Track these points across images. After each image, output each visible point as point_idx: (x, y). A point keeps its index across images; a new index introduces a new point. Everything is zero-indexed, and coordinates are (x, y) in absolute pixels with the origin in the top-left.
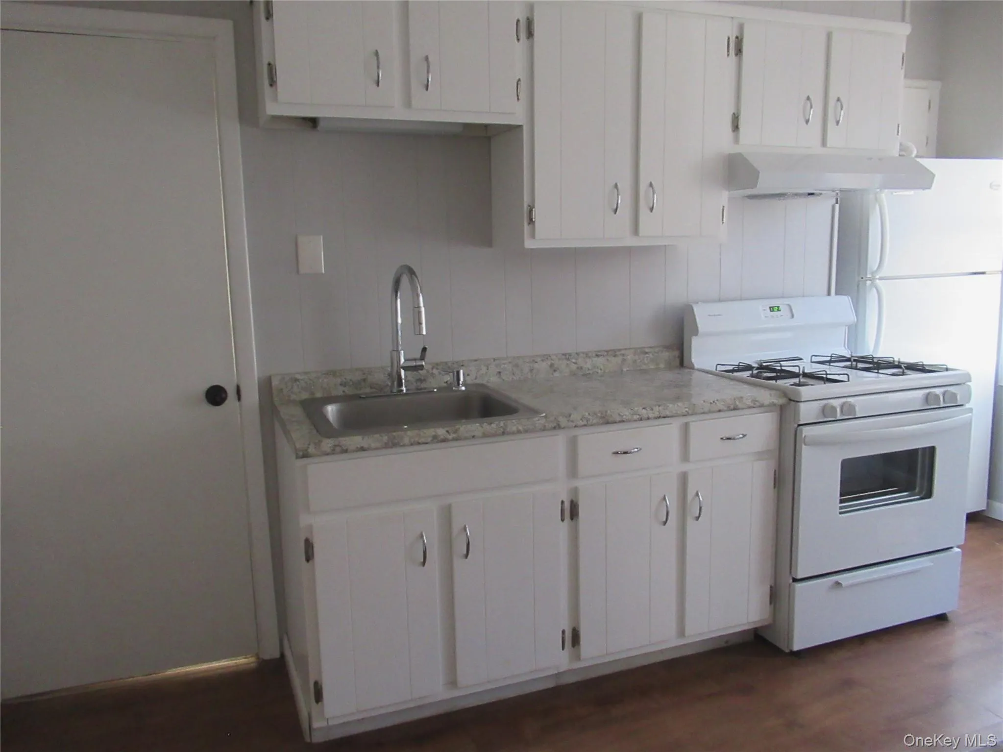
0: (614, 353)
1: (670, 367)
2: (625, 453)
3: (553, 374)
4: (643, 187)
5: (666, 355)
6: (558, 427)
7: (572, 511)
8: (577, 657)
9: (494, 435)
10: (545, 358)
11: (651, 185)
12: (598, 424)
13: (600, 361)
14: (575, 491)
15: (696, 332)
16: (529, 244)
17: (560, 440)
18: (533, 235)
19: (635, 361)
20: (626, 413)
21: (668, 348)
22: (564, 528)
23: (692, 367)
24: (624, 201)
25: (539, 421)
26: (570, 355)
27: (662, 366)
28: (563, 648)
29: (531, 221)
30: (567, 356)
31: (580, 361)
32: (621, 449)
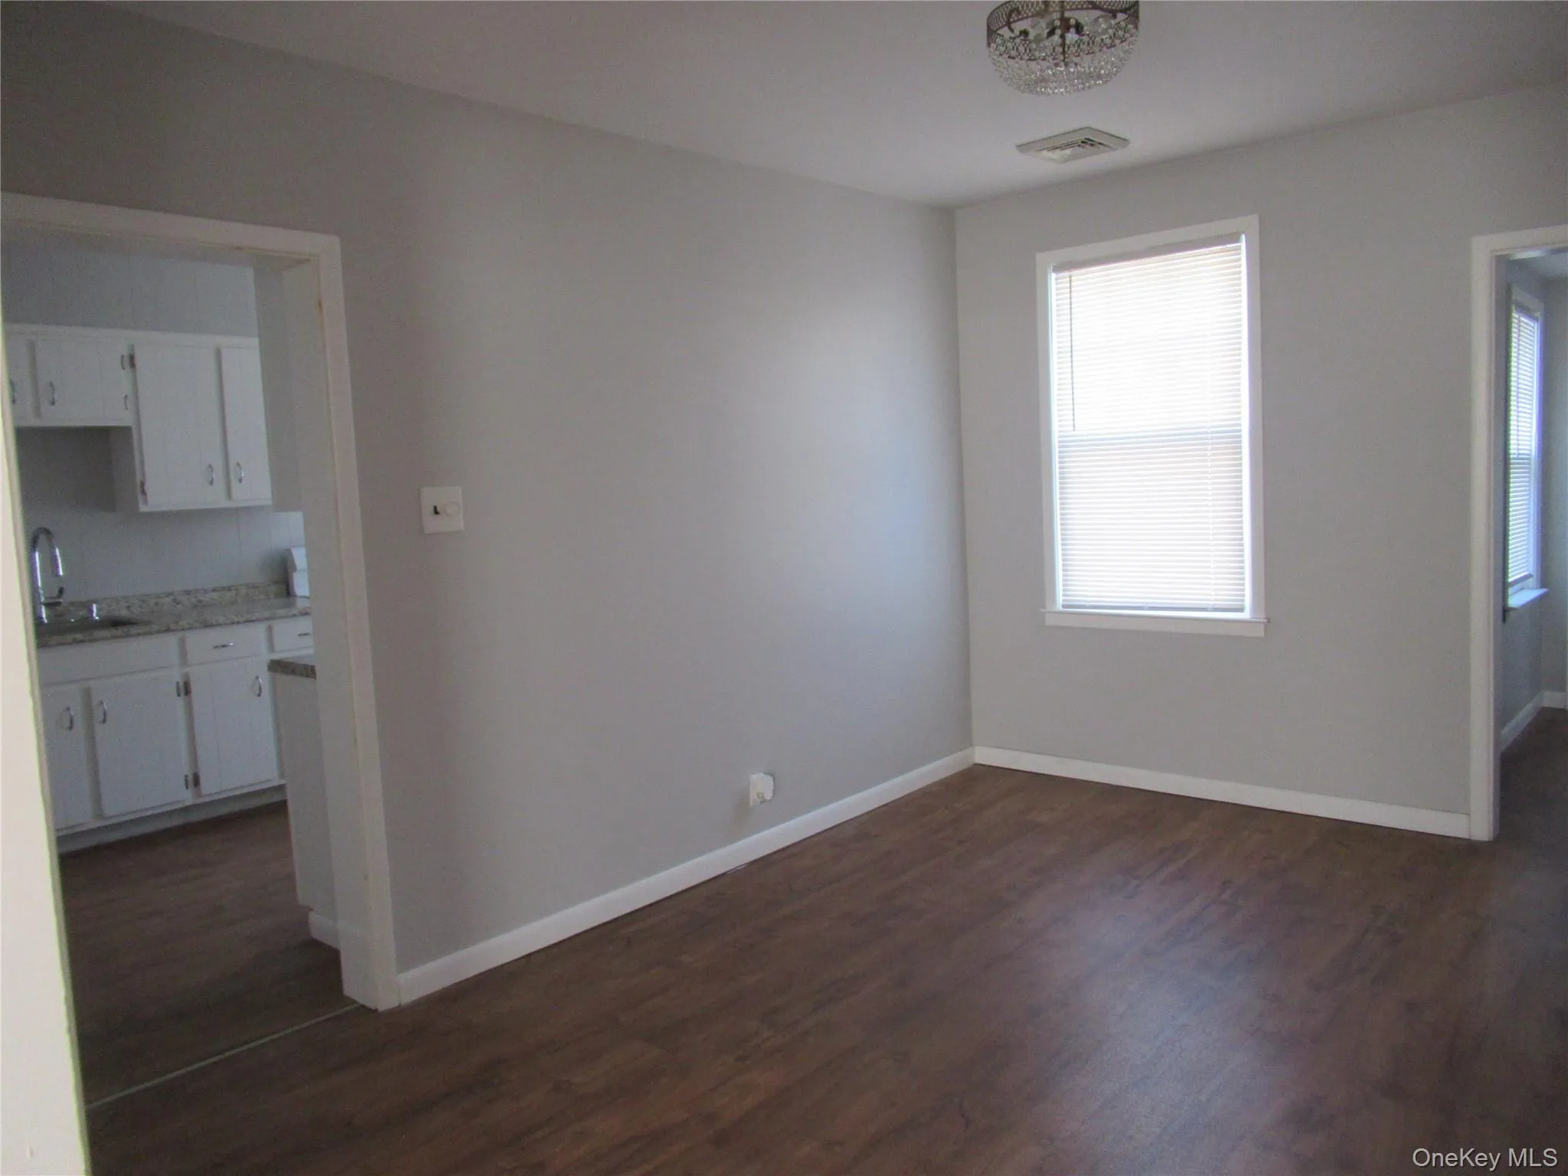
0: (229, 589)
1: (277, 596)
2: (224, 646)
3: (175, 607)
4: (232, 465)
5: (274, 588)
6: (168, 630)
7: (186, 689)
8: (199, 794)
9: (119, 637)
10: (169, 594)
11: (238, 464)
12: (200, 628)
13: (215, 595)
14: (187, 676)
15: (295, 569)
16: (143, 508)
17: (171, 641)
18: (146, 502)
19: (247, 594)
20: (221, 619)
21: (276, 583)
22: (180, 702)
23: (295, 596)
24: (218, 475)
25: (155, 627)
26: (190, 591)
27: (272, 596)
28: (187, 788)
29: (143, 492)
30: (188, 593)
31: (200, 597)
32: (219, 643)
